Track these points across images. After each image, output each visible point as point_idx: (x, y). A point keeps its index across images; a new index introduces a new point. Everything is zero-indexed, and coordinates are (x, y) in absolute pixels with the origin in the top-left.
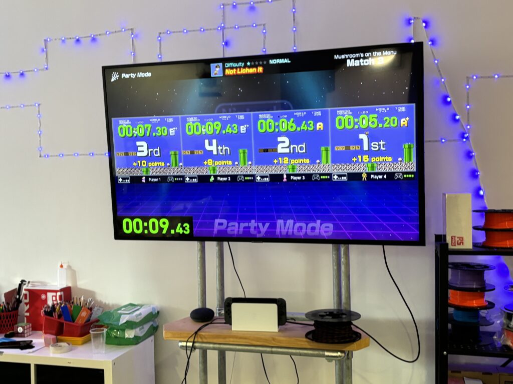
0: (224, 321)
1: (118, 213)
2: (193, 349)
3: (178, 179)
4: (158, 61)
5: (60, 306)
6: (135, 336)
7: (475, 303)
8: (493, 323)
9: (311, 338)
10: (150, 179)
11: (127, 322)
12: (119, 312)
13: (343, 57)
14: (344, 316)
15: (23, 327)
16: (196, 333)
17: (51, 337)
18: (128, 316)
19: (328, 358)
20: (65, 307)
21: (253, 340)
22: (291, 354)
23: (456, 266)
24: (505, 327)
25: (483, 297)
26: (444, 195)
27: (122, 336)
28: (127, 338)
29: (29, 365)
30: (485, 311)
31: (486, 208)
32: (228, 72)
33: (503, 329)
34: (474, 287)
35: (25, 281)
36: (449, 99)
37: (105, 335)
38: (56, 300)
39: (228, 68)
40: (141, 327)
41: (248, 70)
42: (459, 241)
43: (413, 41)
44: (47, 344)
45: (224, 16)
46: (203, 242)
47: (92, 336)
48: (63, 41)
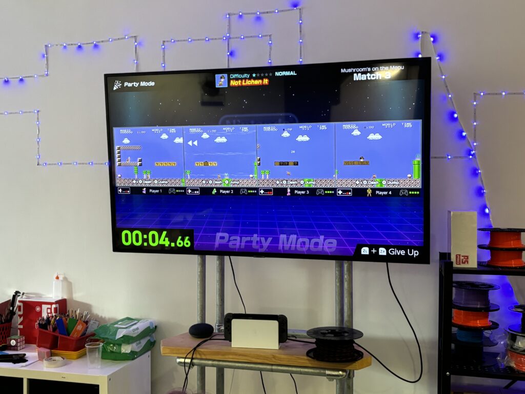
0: (224, 338)
1: (117, 225)
2: (191, 365)
3: (179, 191)
4: (162, 70)
5: (55, 319)
6: (131, 351)
7: (479, 323)
8: (497, 344)
9: (313, 356)
10: (151, 190)
11: (124, 336)
12: (116, 326)
13: (350, 70)
14: (346, 334)
15: (16, 340)
16: (195, 349)
17: (46, 350)
18: (125, 330)
19: (328, 377)
20: (61, 320)
21: (253, 357)
22: (291, 373)
23: (460, 285)
24: (509, 348)
25: (487, 317)
26: (449, 212)
27: (118, 351)
28: (123, 353)
29: (22, 379)
30: (489, 332)
31: (492, 226)
32: (233, 83)
33: (506, 350)
34: (479, 306)
35: (20, 293)
36: (456, 116)
37: (101, 349)
38: (51, 313)
39: (233, 79)
40: (138, 342)
41: (254, 81)
42: (464, 260)
43: (420, 56)
44: (41, 358)
45: (229, 26)
46: (204, 256)
47: (87, 350)
48: (65, 47)
